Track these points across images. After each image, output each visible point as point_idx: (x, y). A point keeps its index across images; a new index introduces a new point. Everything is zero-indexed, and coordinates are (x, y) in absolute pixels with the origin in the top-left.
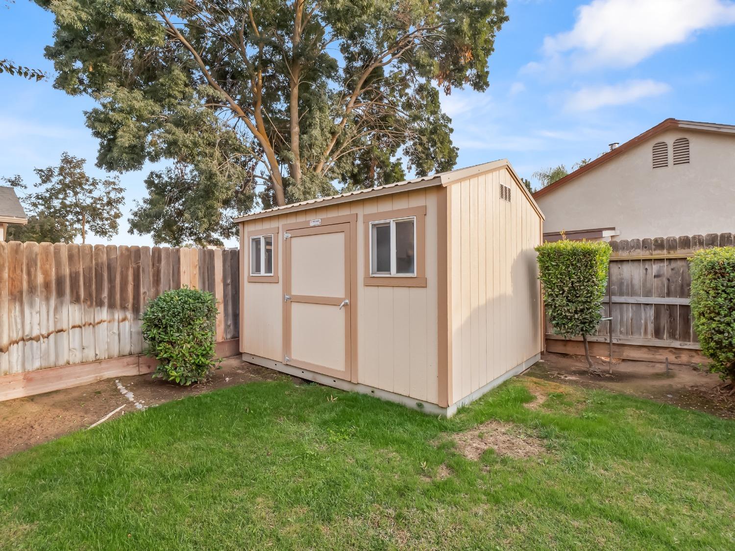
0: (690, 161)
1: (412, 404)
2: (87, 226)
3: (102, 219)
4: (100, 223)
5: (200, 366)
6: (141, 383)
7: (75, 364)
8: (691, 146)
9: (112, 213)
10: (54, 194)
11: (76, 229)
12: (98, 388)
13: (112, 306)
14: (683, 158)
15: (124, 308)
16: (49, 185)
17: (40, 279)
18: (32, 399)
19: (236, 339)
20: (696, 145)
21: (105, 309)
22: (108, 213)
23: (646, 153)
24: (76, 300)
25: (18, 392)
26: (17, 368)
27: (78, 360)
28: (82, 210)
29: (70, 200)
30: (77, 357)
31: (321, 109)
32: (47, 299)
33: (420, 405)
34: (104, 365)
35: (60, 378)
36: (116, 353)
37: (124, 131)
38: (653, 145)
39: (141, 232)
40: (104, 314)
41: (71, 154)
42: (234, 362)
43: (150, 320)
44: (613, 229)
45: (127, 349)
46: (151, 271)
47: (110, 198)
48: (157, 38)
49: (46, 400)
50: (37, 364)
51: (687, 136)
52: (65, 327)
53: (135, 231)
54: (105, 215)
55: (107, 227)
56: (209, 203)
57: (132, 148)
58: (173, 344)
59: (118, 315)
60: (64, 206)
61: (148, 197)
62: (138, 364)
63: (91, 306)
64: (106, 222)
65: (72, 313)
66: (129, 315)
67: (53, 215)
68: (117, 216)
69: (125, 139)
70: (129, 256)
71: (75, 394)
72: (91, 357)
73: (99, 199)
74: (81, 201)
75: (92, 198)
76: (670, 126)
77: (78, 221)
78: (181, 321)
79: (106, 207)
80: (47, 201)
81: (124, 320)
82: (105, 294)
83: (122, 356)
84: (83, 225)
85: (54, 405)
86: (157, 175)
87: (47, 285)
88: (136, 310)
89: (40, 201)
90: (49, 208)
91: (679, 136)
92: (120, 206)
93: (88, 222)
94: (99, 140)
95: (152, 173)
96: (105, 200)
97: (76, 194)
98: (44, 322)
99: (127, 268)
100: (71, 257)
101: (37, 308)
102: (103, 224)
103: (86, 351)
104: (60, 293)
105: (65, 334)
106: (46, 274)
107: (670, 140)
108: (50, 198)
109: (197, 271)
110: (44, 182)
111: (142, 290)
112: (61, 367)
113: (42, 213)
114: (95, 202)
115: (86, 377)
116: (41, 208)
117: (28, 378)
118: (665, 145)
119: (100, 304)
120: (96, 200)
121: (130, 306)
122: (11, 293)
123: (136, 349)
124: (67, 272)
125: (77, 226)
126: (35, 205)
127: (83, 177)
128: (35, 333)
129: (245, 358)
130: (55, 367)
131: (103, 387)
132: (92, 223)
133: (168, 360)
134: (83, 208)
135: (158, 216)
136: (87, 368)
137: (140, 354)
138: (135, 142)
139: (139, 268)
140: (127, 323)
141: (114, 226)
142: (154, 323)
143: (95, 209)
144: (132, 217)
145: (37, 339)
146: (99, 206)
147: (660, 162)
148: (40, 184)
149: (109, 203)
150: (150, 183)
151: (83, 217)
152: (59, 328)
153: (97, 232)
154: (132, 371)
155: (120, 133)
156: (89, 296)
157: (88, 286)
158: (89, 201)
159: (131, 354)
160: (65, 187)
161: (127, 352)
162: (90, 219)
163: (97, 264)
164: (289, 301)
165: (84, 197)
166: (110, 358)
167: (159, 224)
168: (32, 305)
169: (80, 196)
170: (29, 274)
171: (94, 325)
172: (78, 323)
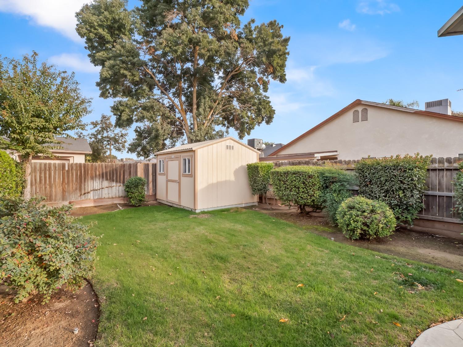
0: (368, 119)
1: (190, 210)
2: (112, 147)
3: (118, 143)
4: (118, 145)
5: (141, 200)
6: (124, 205)
7: (106, 198)
8: (368, 112)
9: (123, 140)
10: (99, 132)
11: (107, 148)
12: (113, 206)
13: (117, 182)
14: (365, 119)
15: (120, 182)
16: (96, 129)
17: (98, 173)
18: (95, 207)
19: (155, 195)
20: (371, 112)
21: (115, 182)
22: (121, 140)
23: (350, 115)
24: (107, 179)
25: (92, 204)
26: (92, 198)
27: (107, 197)
28: (109, 139)
29: (105, 134)
30: (107, 196)
31: (204, 98)
32: (100, 179)
33: (191, 210)
34: (114, 199)
35: (102, 202)
36: (118, 196)
37: (124, 114)
38: (353, 111)
39: (132, 152)
40: (114, 184)
41: (105, 114)
42: (155, 202)
43: (126, 186)
44: (336, 151)
45: (121, 195)
46: (128, 171)
47: (122, 134)
48: (136, 78)
49: (99, 207)
50: (97, 197)
51: (367, 107)
52: (104, 187)
53: (129, 152)
54: (120, 141)
55: (121, 147)
56: (156, 141)
57: (128, 119)
58: (133, 193)
59: (118, 184)
60: (103, 137)
61: (135, 138)
62: (124, 200)
63: (111, 181)
64: (121, 145)
65: (106, 183)
66: (122, 185)
67: (98, 142)
68: (125, 142)
69: (124, 117)
70: (122, 166)
71: (106, 207)
72: (111, 197)
73: (117, 134)
74: (110, 135)
75: (114, 134)
76: (358, 103)
77: (109, 144)
78: (135, 186)
79: (120, 138)
80: (95, 136)
81: (120, 186)
82: (115, 178)
83: (119, 197)
84: (110, 146)
85: (101, 209)
86: (139, 127)
87: (99, 175)
88: (124, 182)
89: (93, 136)
90: (96, 139)
91: (364, 107)
92: (126, 137)
93: (113, 145)
94: (116, 116)
95: (137, 127)
96: (120, 134)
97: (107, 132)
98: (99, 185)
99: (121, 170)
100: (105, 167)
101: (97, 182)
102: (119, 146)
103: (109, 195)
104: (103, 177)
105: (104, 189)
106: (99, 172)
107: (360, 109)
108: (97, 135)
109: (143, 171)
110: (94, 127)
111: (125, 177)
112: (103, 199)
113: (94, 141)
114: (116, 136)
115: (109, 202)
116: (93, 139)
117: (95, 201)
118: (357, 111)
119: (113, 181)
120: (115, 135)
121: (122, 182)
122: (91, 177)
123: (123, 195)
124: (105, 171)
125: (108, 147)
126: (91, 138)
127: (111, 124)
128: (96, 189)
129: (158, 201)
130: (101, 199)
131: (114, 205)
132: (114, 145)
133: (131, 198)
134: (110, 139)
135: (139, 145)
136: (109, 200)
137: (124, 197)
138: (129, 117)
139: (124, 170)
140: (121, 187)
141: (123, 147)
142: (127, 187)
143: (115, 139)
144: (128, 146)
145: (97, 190)
146: (117, 137)
147: (356, 120)
148: (93, 128)
149: (122, 136)
150: (136, 131)
151: (111, 142)
152: (102, 187)
153: (117, 150)
154: (122, 202)
155: (123, 114)
156: (110, 178)
157: (110, 176)
158: (113, 135)
159: (122, 197)
160: (103, 129)
161: (121, 196)
162: (113, 143)
163: (112, 169)
164: (168, 181)
165: (111, 134)
166: (116, 197)
167: (139, 149)
168: (96, 181)
169: (109, 133)
170: (95, 172)
171: (111, 187)
172: (107, 186)
